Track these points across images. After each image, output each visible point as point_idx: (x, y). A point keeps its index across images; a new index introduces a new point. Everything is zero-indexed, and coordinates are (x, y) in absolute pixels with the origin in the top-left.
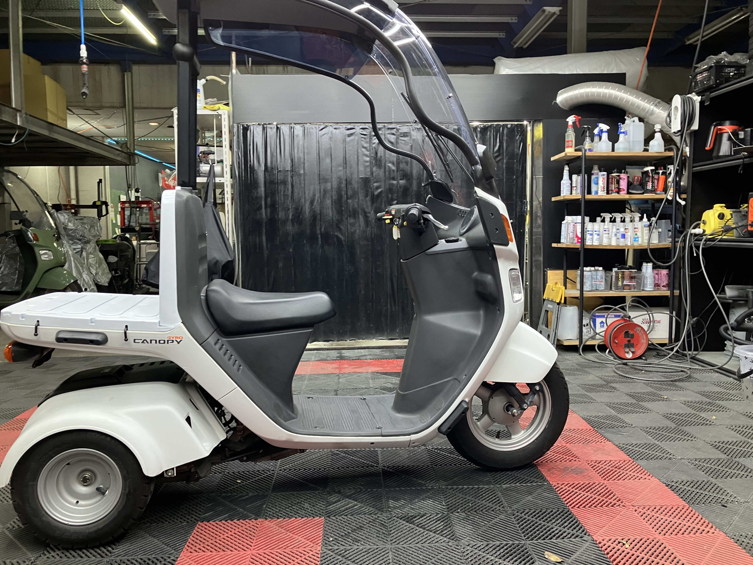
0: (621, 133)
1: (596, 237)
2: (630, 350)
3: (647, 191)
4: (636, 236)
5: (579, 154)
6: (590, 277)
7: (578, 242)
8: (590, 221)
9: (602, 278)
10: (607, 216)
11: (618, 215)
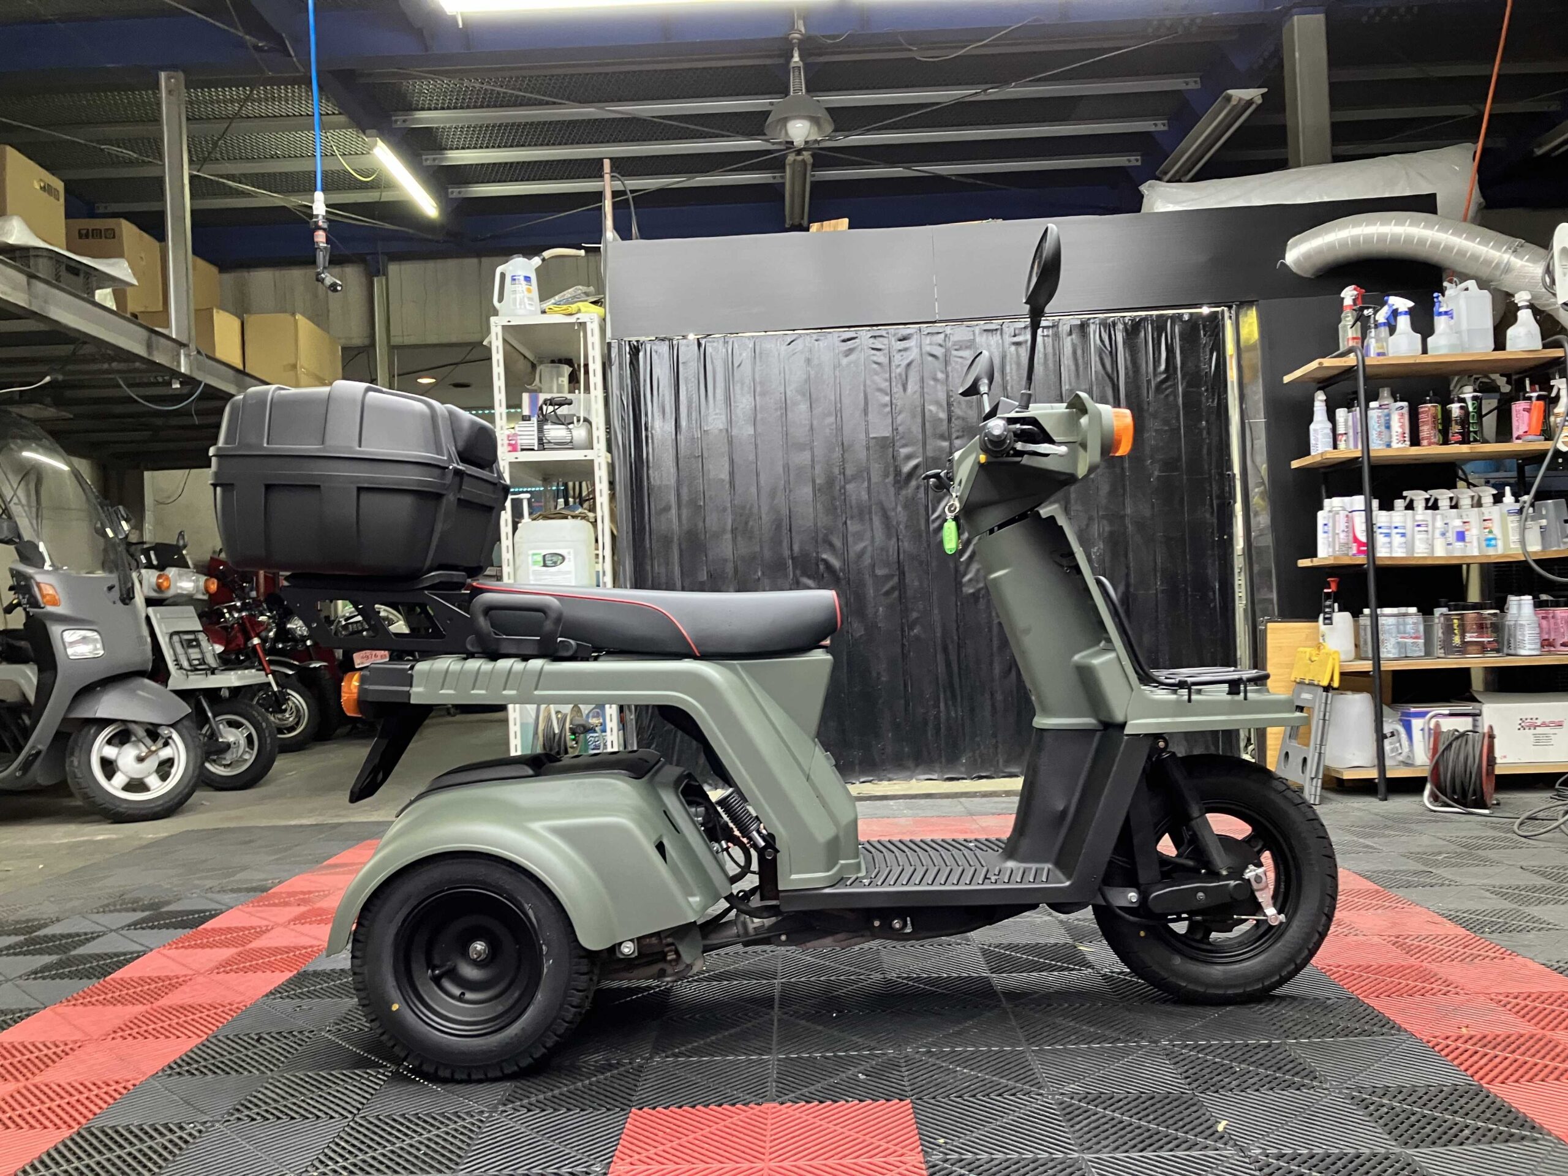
0: (1440, 314)
4: (1491, 536)
6: (1392, 629)
7: (1360, 552)
9: (1417, 631)
10: (1419, 497)
11: (1442, 494)
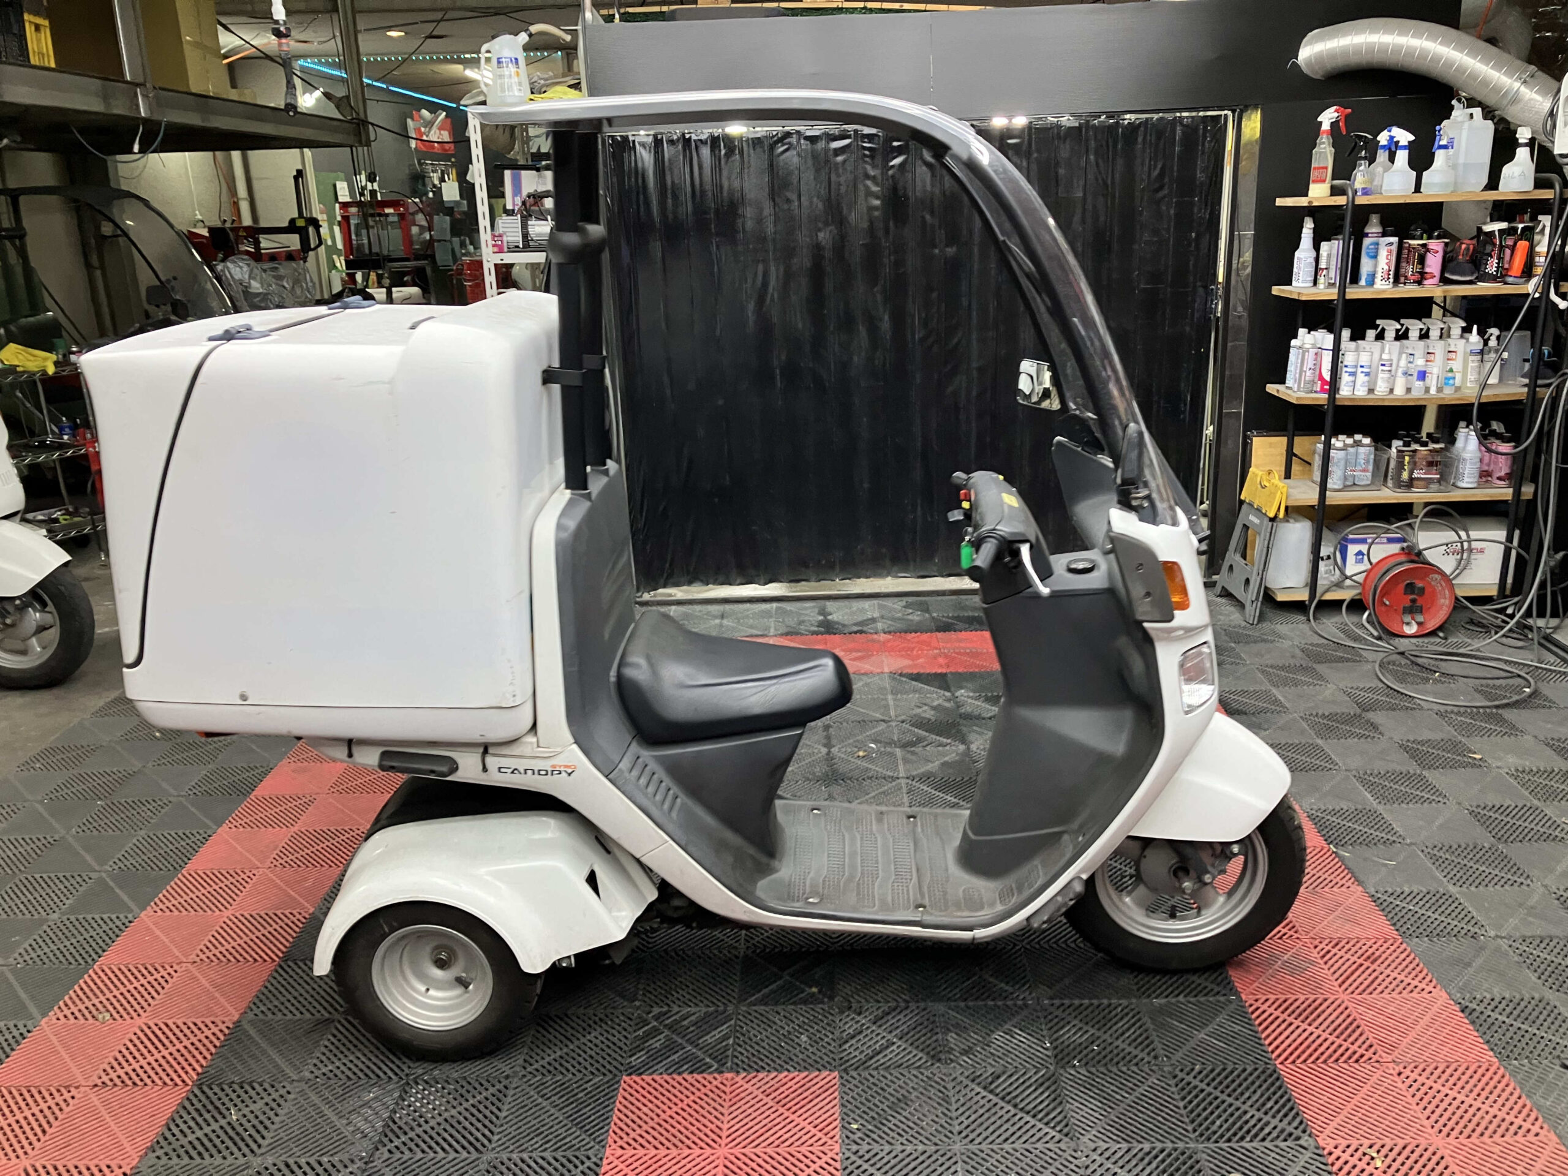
0: (1441, 147)
1: (1361, 378)
2: (1413, 619)
3: (1484, 277)
4: (1450, 375)
5: (1341, 200)
6: (1342, 463)
7: (1323, 390)
8: (1353, 338)
9: (1367, 462)
10: (1391, 327)
11: (1413, 325)
